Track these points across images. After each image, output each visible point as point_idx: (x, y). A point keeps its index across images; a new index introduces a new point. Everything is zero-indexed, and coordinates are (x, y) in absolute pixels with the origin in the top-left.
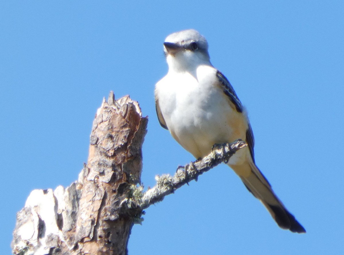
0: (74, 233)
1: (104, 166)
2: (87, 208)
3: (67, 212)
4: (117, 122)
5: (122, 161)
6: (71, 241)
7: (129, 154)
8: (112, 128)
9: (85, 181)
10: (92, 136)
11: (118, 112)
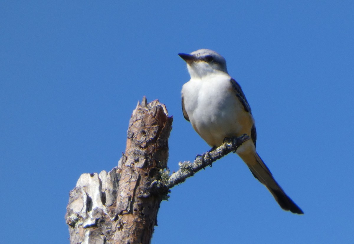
0: (115, 207)
1: (139, 155)
2: (124, 187)
3: (109, 191)
4: (148, 121)
5: (152, 151)
6: (113, 213)
7: (158, 146)
8: (144, 125)
9: (123, 167)
10: (129, 132)
11: (149, 113)
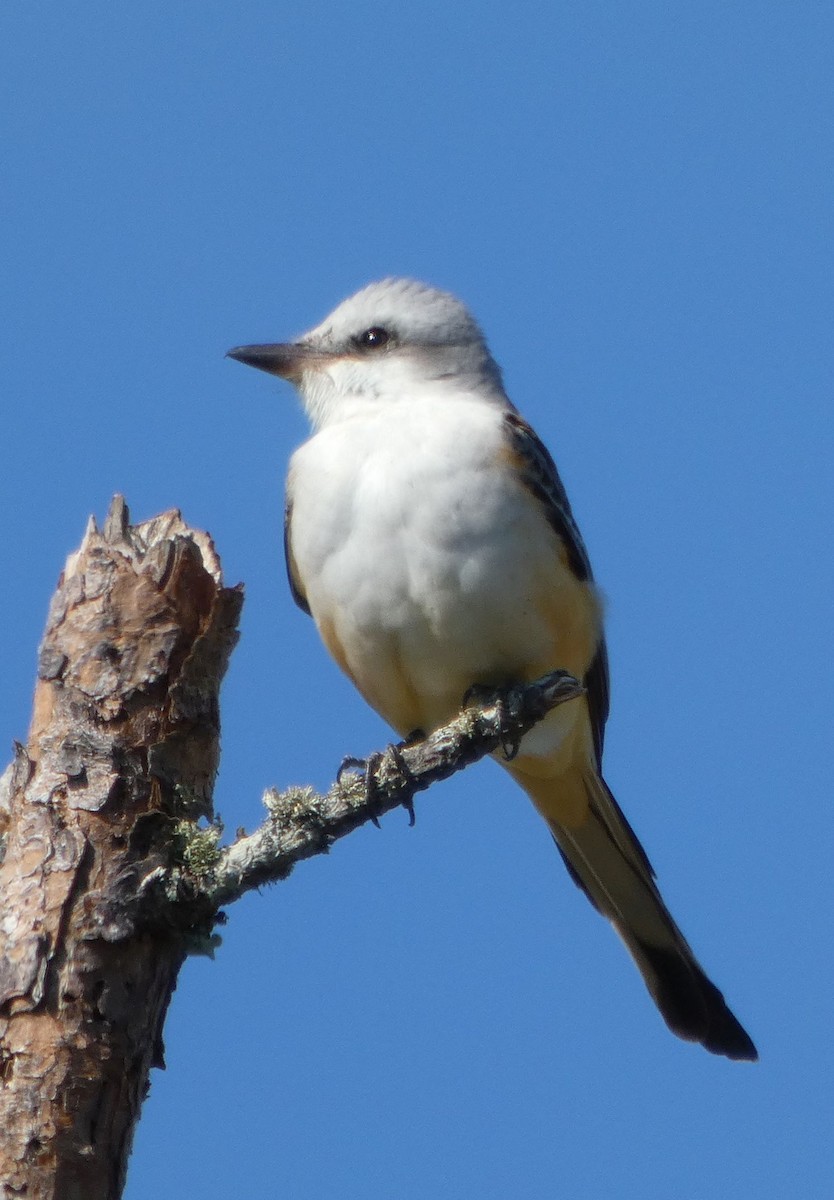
1: (86, 756)
2: (22, 896)
4: (134, 604)
5: (147, 739)
7: (173, 714)
8: (116, 622)
9: (18, 805)
10: (47, 651)
11: (139, 568)
